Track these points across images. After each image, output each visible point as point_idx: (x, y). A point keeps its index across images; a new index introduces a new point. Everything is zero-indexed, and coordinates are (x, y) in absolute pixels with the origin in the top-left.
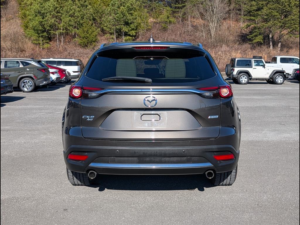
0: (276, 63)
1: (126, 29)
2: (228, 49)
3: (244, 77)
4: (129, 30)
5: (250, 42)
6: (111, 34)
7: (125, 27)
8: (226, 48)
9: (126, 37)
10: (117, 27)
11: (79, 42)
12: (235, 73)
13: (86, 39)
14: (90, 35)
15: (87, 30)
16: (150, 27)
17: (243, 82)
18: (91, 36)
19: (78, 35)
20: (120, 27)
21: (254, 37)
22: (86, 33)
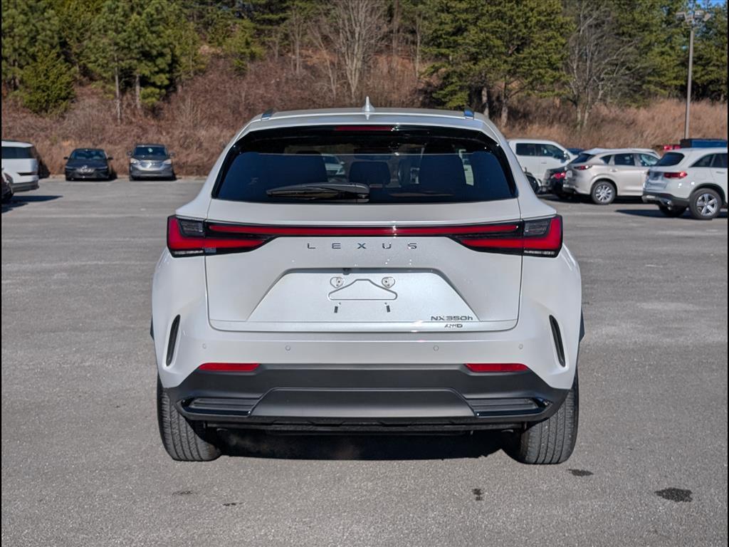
1: (146, 70)
4: (153, 71)
6: (106, 81)
7: (143, 64)
9: (145, 88)
10: (123, 64)
11: (25, 101)
13: (44, 91)
14: (53, 83)
15: (47, 70)
16: (203, 67)
18: (56, 85)
19: (20, 82)
20: (131, 63)
21: (448, 97)
22: (42, 76)
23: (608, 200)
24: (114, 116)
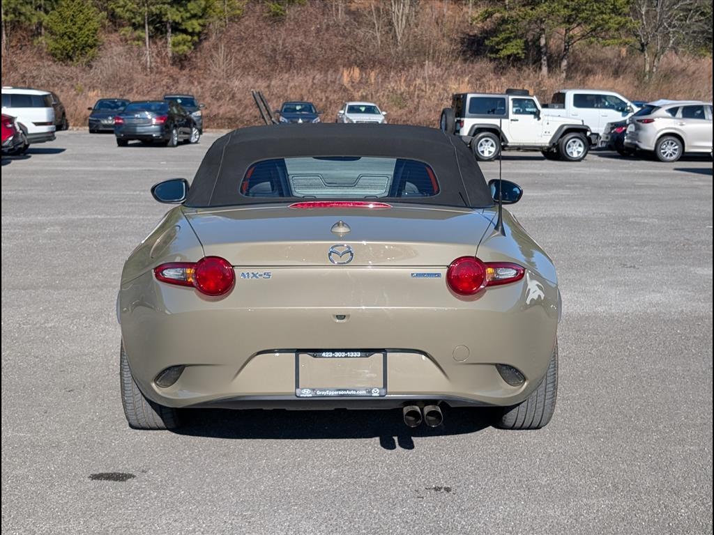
0: (564, 107)
1: (177, 15)
2: (439, 72)
3: (487, 141)
4: (184, 17)
5: (493, 56)
6: (136, 27)
7: (174, 9)
8: (433, 70)
9: (176, 36)
10: (153, 9)
11: (50, 48)
12: (465, 131)
13: (70, 38)
14: (80, 29)
15: (73, 16)
16: (238, 12)
17: (486, 154)
18: (83, 32)
19: (46, 29)
20: (161, 8)
21: (502, 44)
22: (69, 22)
23: (674, 157)
24: (143, 65)
